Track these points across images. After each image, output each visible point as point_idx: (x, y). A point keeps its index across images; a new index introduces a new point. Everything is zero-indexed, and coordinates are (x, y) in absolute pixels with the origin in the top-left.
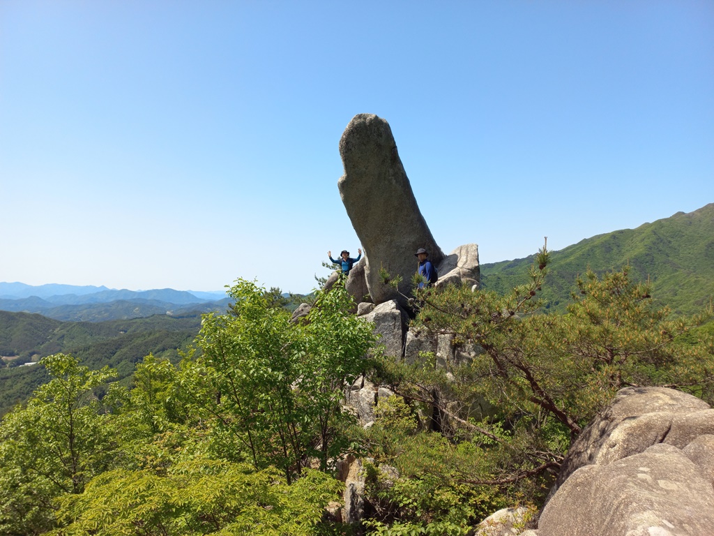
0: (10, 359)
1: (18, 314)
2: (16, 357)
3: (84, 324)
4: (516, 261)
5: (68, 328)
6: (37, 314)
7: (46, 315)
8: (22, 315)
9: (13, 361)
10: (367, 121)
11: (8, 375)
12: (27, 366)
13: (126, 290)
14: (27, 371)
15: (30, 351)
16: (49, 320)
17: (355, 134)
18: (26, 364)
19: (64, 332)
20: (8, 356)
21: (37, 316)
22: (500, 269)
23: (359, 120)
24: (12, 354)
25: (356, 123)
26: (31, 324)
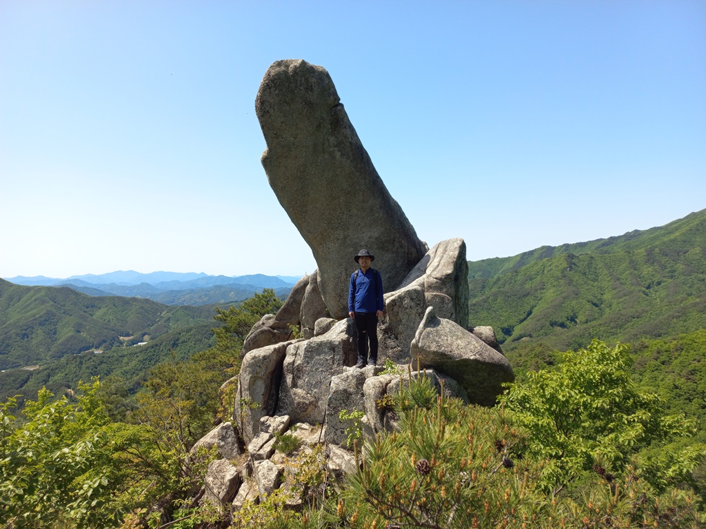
0: (126, 339)
1: (131, 299)
2: (131, 338)
3: (186, 308)
4: (612, 238)
5: (173, 312)
6: (147, 300)
7: (155, 300)
8: (134, 299)
9: (129, 341)
10: (290, 69)
11: (125, 353)
12: (140, 346)
13: (223, 276)
14: (139, 350)
15: (143, 332)
16: (157, 304)
17: (273, 89)
18: (139, 344)
19: (170, 315)
20: (125, 336)
21: (147, 301)
22: (593, 248)
23: (278, 69)
24: (128, 335)
25: (272, 74)
26: (142, 308)
